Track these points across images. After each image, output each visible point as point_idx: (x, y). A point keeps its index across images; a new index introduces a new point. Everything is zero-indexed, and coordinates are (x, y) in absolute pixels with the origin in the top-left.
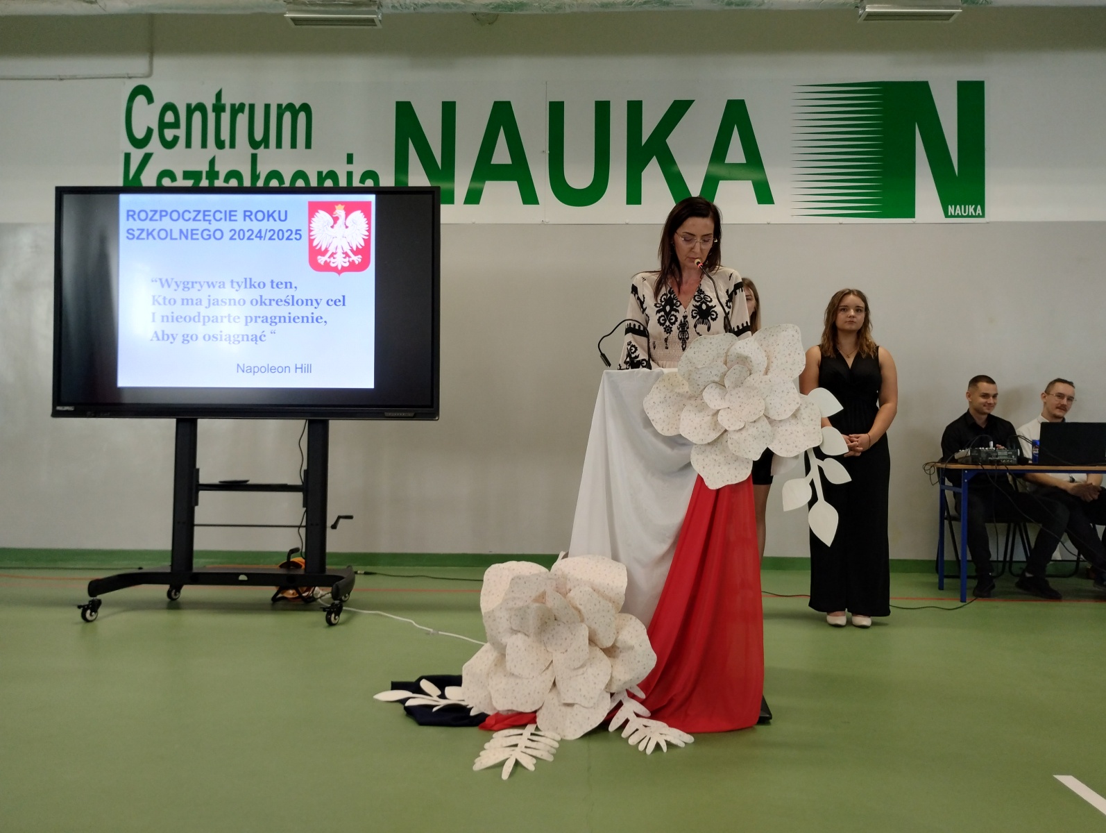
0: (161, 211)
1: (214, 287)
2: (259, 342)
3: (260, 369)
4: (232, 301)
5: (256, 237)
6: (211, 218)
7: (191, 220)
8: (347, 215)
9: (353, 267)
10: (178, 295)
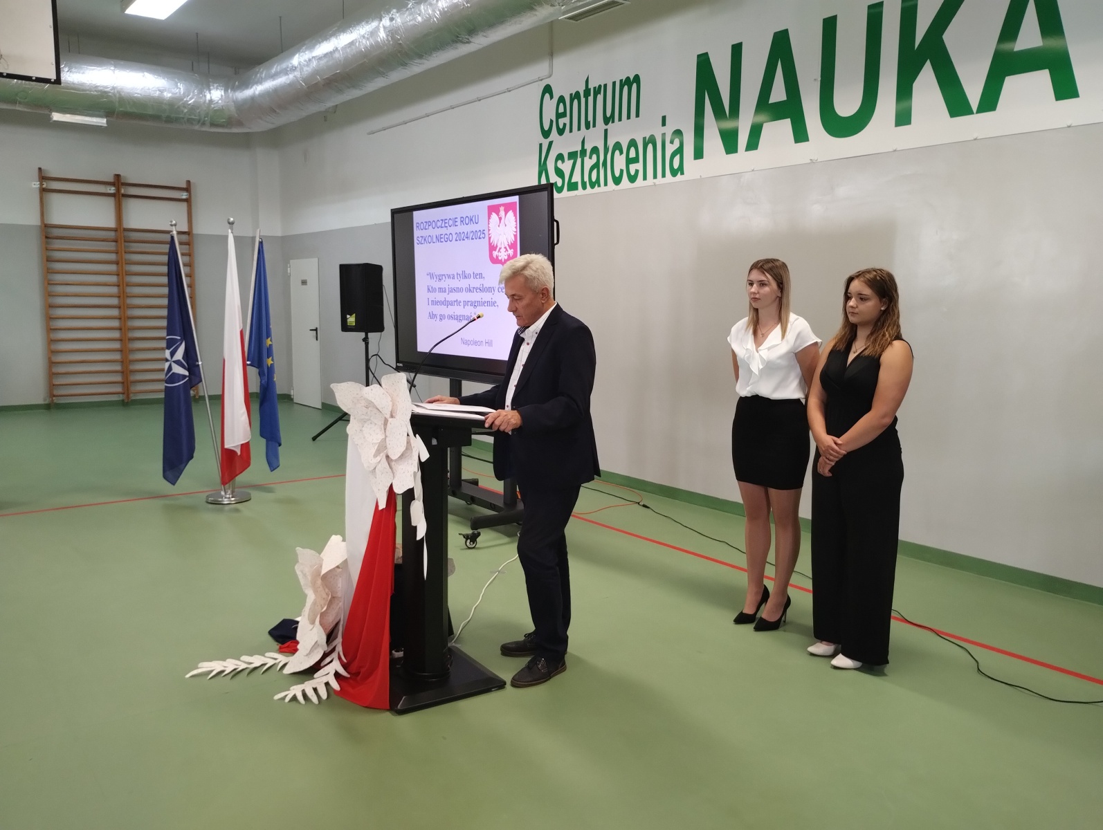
1: (450, 278)
5: (465, 238)
6: (448, 225)
7: (440, 227)
8: (506, 215)
10: (437, 285)
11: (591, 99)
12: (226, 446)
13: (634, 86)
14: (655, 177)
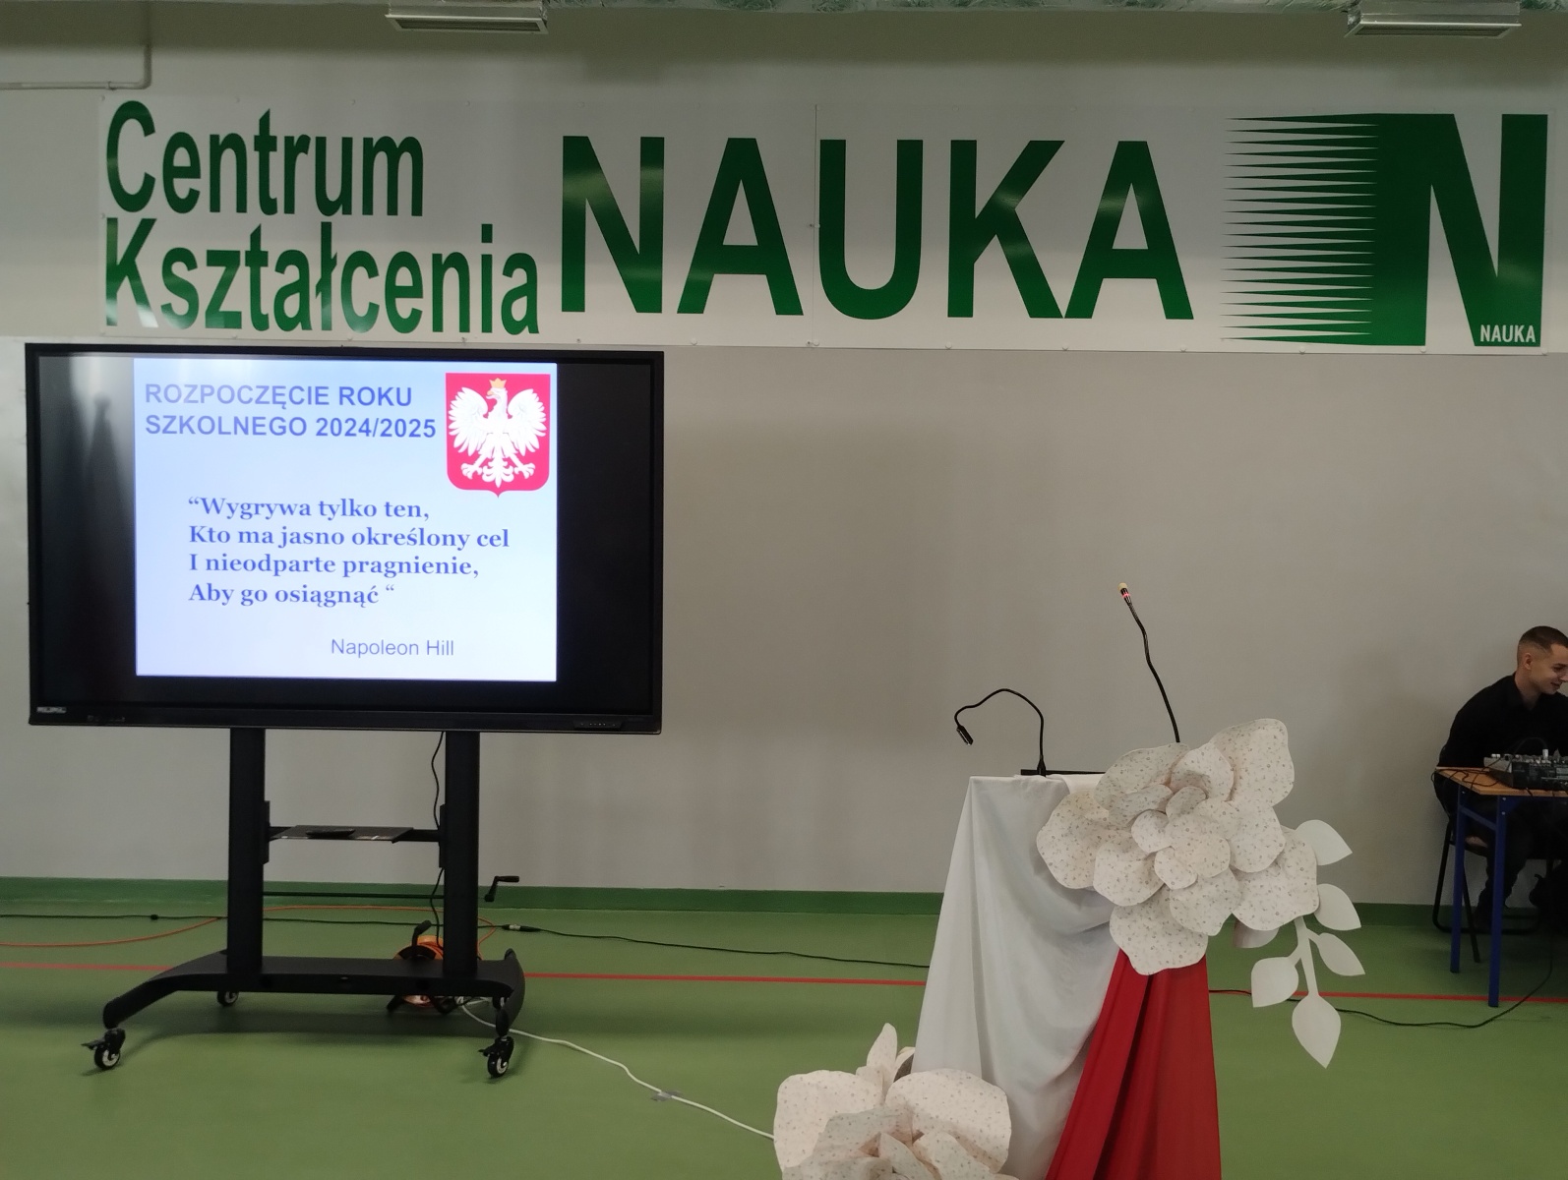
0: (203, 387)
1: (292, 512)
2: (367, 603)
3: (369, 649)
4: (322, 538)
5: (360, 431)
6: (286, 399)
7: (254, 401)
8: (510, 396)
9: (519, 483)
10: (233, 525)
11: (277, 159)
13: (406, 157)
14: (465, 328)
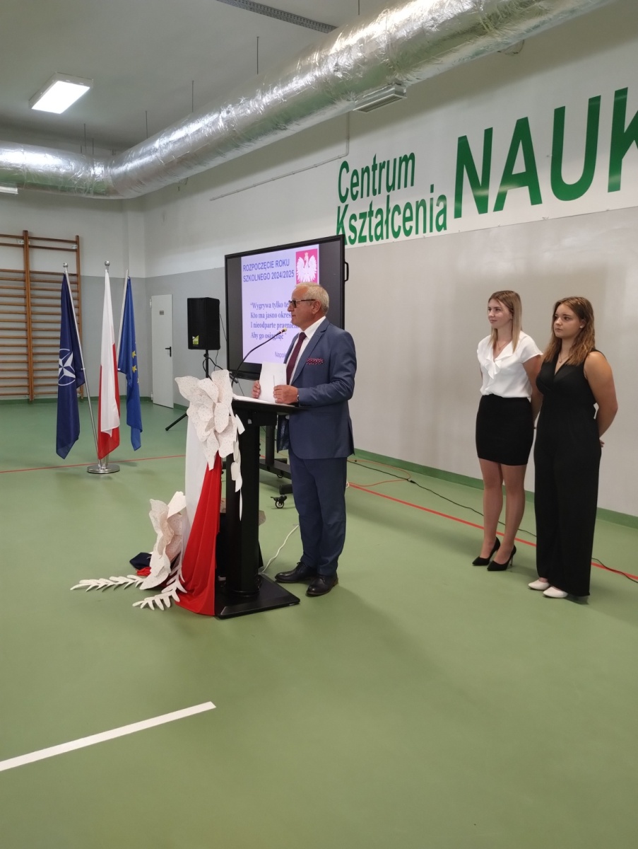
1: (268, 307)
5: (279, 276)
6: (267, 266)
7: (261, 268)
8: (309, 259)
10: (258, 312)
11: (377, 172)
12: (102, 431)
13: (410, 162)
14: (425, 232)
